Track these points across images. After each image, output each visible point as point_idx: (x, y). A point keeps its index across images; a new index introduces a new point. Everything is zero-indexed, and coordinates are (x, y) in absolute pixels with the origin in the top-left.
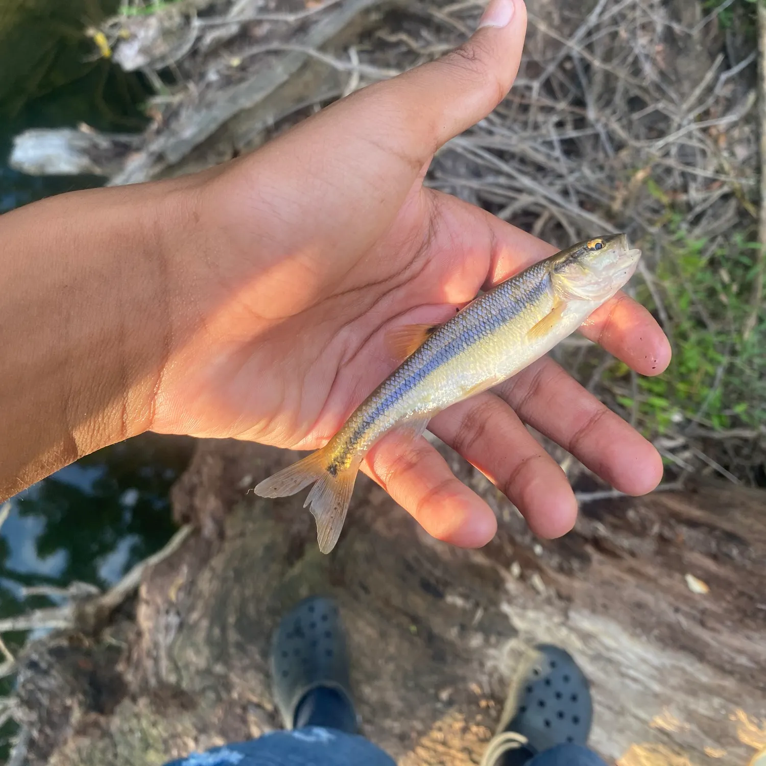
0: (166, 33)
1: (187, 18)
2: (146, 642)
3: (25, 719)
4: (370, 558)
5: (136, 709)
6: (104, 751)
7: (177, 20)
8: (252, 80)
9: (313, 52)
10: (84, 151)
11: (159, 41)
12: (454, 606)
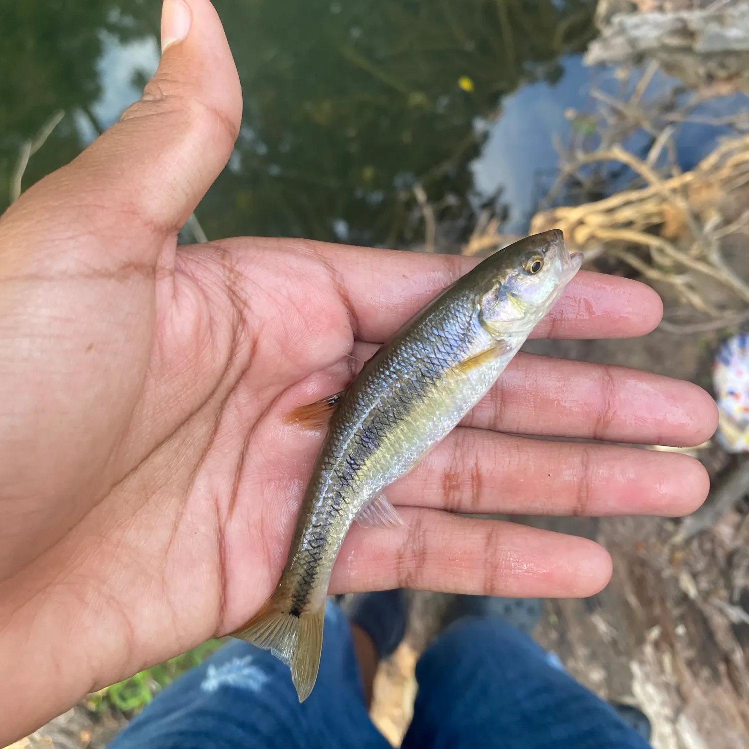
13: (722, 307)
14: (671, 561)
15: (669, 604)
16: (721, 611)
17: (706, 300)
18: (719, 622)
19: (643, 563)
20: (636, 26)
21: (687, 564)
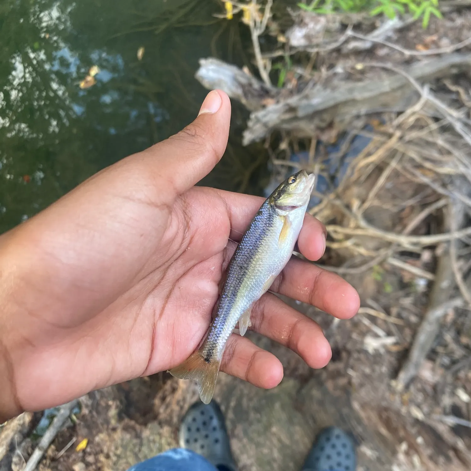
0: (327, 31)
1: (344, 27)
2: (178, 395)
3: (85, 401)
4: (321, 403)
5: (161, 431)
6: (135, 446)
7: (337, 25)
8: (366, 83)
9: (412, 80)
10: (242, 86)
11: (321, 35)
12: (364, 455)
13: (377, 249)
14: (403, 403)
15: (409, 428)
16: (442, 422)
17: (367, 249)
18: (442, 429)
19: (386, 409)
20: (265, 116)
21: (412, 401)
